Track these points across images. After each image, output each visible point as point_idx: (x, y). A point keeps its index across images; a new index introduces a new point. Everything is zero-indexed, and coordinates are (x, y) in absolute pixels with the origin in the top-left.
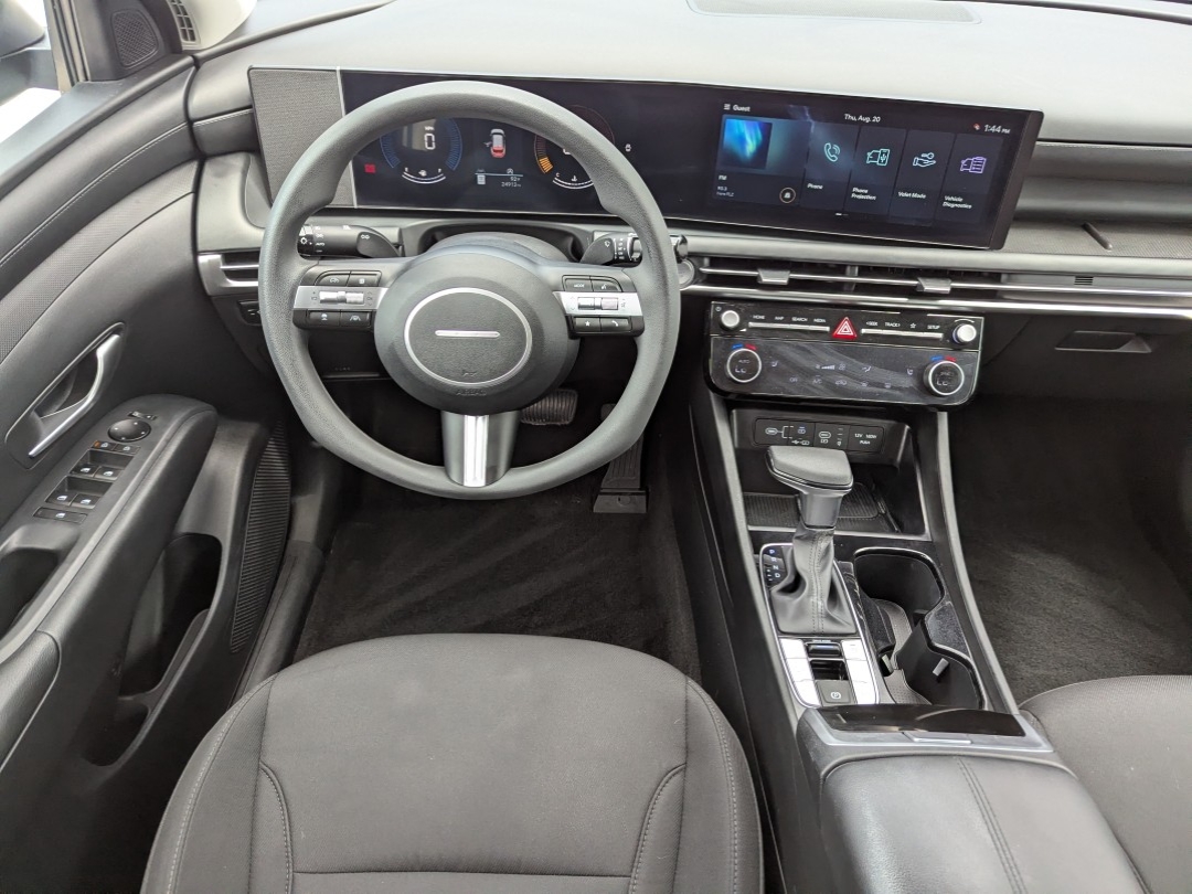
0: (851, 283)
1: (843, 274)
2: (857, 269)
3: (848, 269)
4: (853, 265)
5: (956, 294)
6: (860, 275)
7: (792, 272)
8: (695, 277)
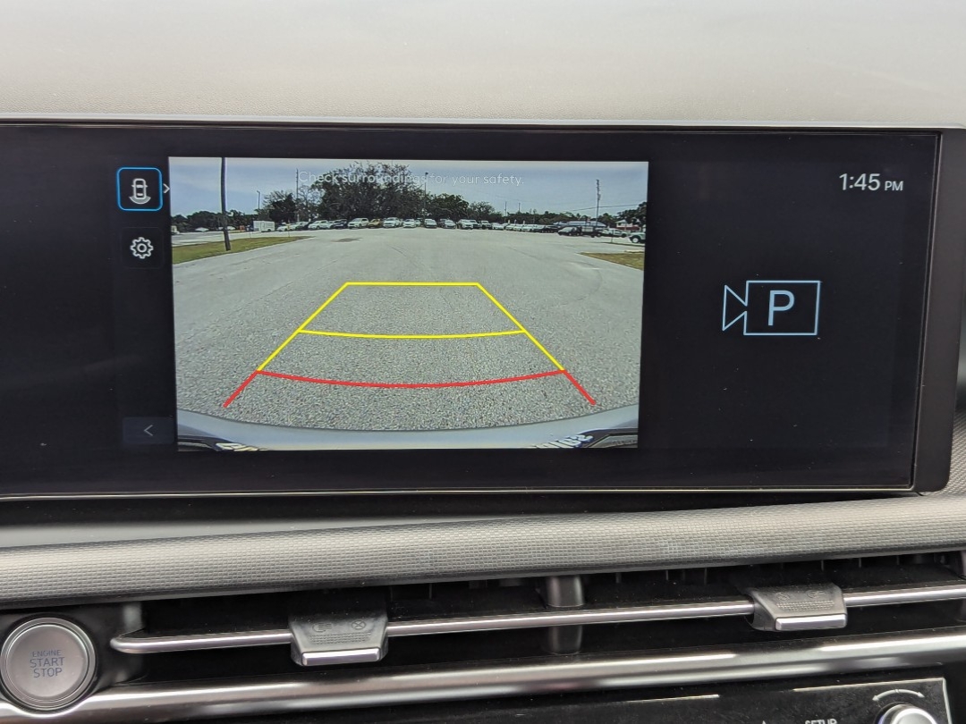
0: (567, 630)
1: (543, 604)
2: (578, 586)
3: (555, 586)
4: (565, 574)
5: (863, 623)
6: (590, 602)
7: (392, 618)
8: (99, 672)
